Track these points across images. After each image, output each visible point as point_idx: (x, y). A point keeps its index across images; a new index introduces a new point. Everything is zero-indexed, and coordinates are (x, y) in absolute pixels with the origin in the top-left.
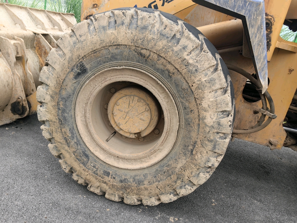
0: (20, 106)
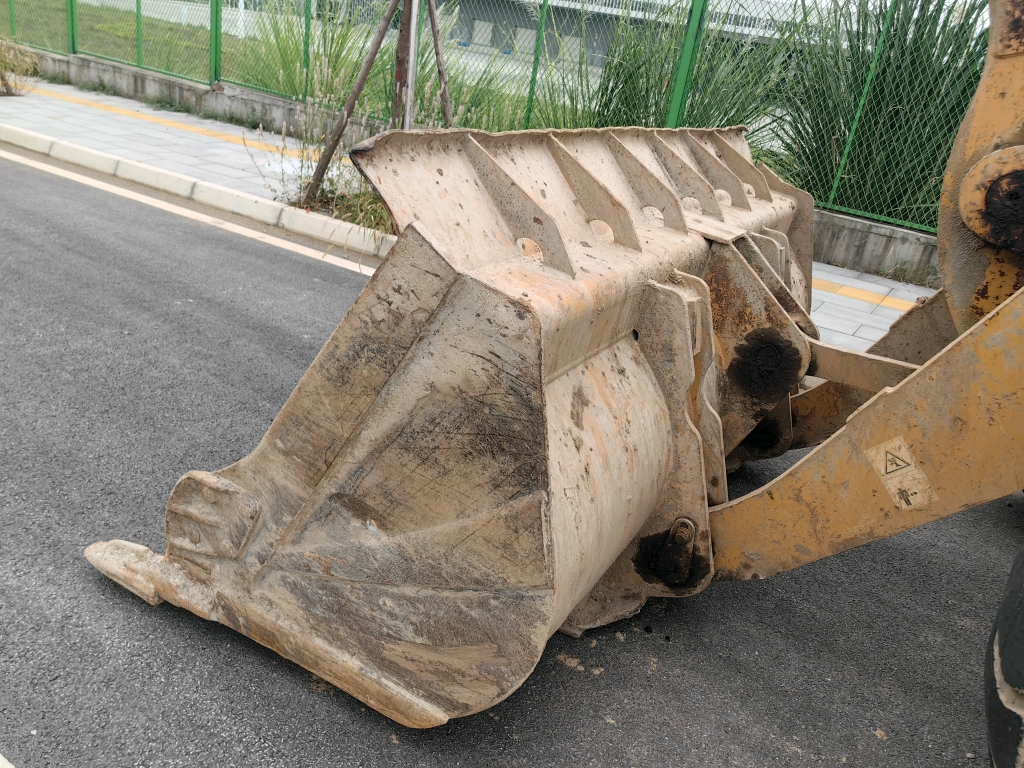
0: (684, 556)
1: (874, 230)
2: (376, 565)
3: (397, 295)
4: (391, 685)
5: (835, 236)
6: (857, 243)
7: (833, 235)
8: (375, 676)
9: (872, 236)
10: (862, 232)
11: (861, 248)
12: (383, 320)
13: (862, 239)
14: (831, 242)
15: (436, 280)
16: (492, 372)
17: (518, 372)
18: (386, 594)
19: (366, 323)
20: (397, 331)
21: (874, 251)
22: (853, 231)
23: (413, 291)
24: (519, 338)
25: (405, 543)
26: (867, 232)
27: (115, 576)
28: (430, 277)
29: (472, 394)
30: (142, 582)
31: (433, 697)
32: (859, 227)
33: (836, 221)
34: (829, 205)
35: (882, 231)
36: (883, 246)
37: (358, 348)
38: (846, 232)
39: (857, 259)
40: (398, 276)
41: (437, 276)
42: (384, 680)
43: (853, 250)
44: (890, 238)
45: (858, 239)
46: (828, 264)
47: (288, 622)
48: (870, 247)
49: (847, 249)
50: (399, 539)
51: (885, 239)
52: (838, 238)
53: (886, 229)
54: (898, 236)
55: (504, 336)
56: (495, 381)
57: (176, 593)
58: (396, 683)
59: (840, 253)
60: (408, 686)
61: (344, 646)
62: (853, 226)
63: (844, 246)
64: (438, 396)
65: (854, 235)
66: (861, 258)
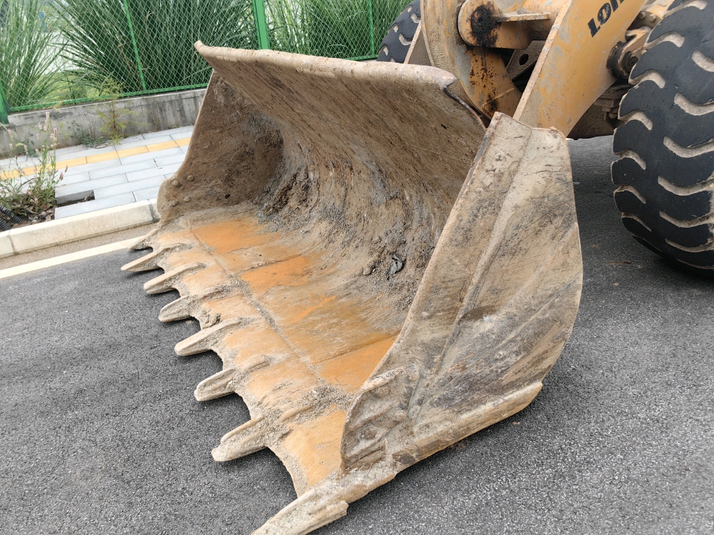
1: (183, 97)
2: (494, 337)
3: (499, 162)
4: (510, 396)
5: (162, 110)
6: (178, 109)
7: (161, 110)
8: (501, 401)
9: (184, 101)
10: (177, 100)
11: (182, 111)
12: (491, 183)
13: (179, 105)
14: (162, 114)
15: (520, 140)
16: (547, 176)
17: (560, 168)
18: (499, 349)
19: (480, 192)
20: (500, 185)
21: (190, 110)
22: (171, 102)
23: (508, 155)
24: (558, 148)
25: (509, 310)
26: (180, 100)
27: (310, 527)
28: (517, 140)
29: (538, 196)
30: (335, 508)
31: (531, 381)
32: (173, 98)
33: (158, 100)
34: (146, 91)
35: (189, 95)
36: (193, 104)
37: (475, 211)
38: (167, 104)
39: (183, 119)
40: (499, 150)
41: (521, 137)
42: (506, 398)
43: (178, 114)
44: (195, 98)
45: (177, 106)
46: (169, 129)
47: (442, 426)
48: (186, 108)
49: (174, 115)
50: (504, 311)
51: (192, 100)
52: (165, 110)
53: (189, 94)
54: (199, 95)
55: (552, 152)
56: (549, 181)
57: (365, 486)
58: (511, 394)
59: (171, 118)
60: (519, 387)
61: (480, 402)
62: (169, 99)
63: (171, 114)
64: (520, 210)
65: (174, 104)
66: (185, 117)
